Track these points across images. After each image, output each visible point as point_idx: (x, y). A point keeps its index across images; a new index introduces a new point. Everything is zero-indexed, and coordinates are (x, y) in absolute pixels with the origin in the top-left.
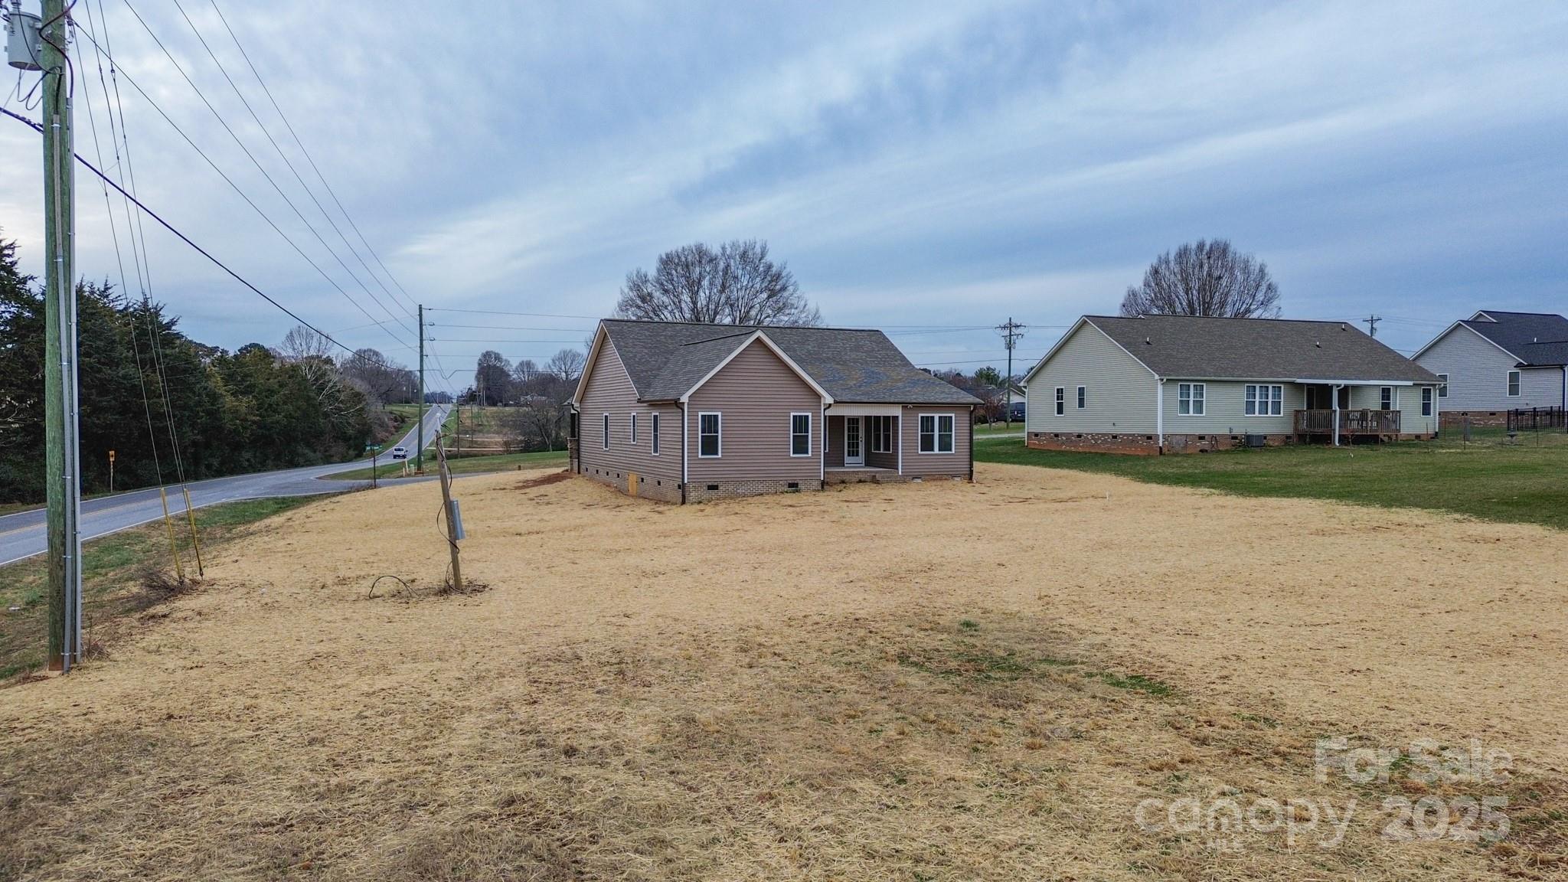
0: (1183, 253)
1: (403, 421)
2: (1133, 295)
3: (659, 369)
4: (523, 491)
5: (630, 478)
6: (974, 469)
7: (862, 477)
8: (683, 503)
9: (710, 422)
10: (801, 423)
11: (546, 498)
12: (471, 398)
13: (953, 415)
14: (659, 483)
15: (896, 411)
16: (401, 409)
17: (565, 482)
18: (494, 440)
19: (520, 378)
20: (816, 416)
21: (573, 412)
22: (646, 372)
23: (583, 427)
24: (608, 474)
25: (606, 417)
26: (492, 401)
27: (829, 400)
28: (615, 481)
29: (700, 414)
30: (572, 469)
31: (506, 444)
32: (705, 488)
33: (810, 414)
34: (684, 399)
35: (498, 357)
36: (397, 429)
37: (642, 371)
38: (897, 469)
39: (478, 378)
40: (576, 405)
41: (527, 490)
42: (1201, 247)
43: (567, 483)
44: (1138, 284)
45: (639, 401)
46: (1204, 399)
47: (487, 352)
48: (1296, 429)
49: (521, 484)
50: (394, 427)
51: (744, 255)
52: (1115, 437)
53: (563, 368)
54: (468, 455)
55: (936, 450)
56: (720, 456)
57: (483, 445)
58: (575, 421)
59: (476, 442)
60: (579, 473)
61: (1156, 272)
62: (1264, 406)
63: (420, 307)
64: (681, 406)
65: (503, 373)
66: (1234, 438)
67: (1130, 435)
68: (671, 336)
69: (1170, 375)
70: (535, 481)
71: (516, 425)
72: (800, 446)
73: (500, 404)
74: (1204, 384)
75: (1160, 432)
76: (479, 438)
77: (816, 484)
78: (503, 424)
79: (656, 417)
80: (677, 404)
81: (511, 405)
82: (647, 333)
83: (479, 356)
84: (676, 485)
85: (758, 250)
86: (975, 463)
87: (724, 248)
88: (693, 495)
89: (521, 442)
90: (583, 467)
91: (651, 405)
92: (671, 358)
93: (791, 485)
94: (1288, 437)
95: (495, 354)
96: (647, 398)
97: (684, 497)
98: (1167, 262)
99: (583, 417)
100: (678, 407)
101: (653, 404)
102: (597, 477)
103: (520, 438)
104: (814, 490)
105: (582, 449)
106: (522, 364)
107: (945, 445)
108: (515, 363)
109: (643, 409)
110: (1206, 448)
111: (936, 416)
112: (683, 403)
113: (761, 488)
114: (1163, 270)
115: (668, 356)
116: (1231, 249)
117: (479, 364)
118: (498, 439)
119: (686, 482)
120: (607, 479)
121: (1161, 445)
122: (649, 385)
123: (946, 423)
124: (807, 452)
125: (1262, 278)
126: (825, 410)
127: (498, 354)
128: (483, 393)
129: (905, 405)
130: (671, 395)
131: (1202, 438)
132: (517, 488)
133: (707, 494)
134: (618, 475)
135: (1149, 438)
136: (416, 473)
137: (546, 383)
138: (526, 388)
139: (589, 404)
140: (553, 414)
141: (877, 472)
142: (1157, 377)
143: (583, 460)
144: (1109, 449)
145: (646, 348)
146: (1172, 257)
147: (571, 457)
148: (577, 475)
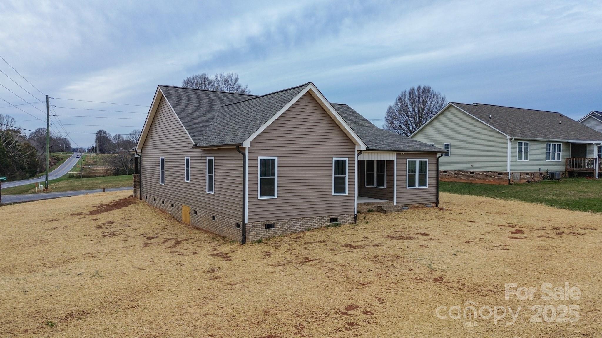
0: (412, 91)
1: (59, 160)
2: (391, 108)
3: (208, 122)
4: (94, 217)
5: (184, 209)
6: (440, 199)
7: (371, 207)
8: (244, 242)
9: (268, 165)
10: (340, 166)
11: (113, 225)
12: (92, 150)
13: (427, 160)
14: (214, 218)
15: (392, 157)
16: (57, 154)
17: (130, 206)
18: (101, 169)
19: (116, 142)
20: (352, 160)
21: (136, 156)
22: (198, 124)
23: (144, 167)
24: (163, 202)
25: (162, 160)
26: (102, 151)
27: (363, 147)
28: (169, 209)
29: (260, 158)
30: (136, 196)
31: (107, 170)
32: (263, 227)
33: (347, 159)
34: (247, 144)
35: (105, 133)
36: (55, 163)
37: (195, 123)
38: (393, 200)
39: (96, 142)
40: (139, 151)
41: (99, 216)
42: (419, 89)
43: (131, 208)
44: (393, 104)
45: (195, 147)
46: (529, 151)
47: (100, 130)
48: (566, 169)
49: (95, 209)
50: (54, 163)
51: (226, 81)
52: (472, 173)
53: (135, 137)
54: (87, 176)
55: (417, 187)
56: (276, 197)
57: (96, 171)
58: (138, 161)
59: (93, 170)
60: (141, 199)
61: (400, 99)
62: (553, 155)
63: (47, 96)
64: (242, 151)
65: (107, 140)
66: (541, 174)
67: (485, 172)
68: (213, 100)
69: (515, 137)
70: (107, 205)
71: (111, 162)
72: (340, 186)
73: (106, 153)
74: (529, 142)
75: (509, 170)
76: (95, 168)
77: (351, 218)
78: (106, 161)
79: (210, 161)
80: (239, 149)
81: (111, 153)
82: (195, 97)
83: (96, 132)
84: (234, 223)
85: (234, 78)
86: (441, 194)
87: (217, 77)
88: (252, 235)
89: (114, 170)
90: (144, 195)
91: (204, 150)
92: (216, 114)
93: (333, 220)
94: (563, 173)
95: (104, 131)
96: (202, 144)
97: (244, 236)
98: (405, 95)
99: (144, 160)
100: (240, 152)
101: (207, 149)
102: (155, 204)
103: (113, 168)
104: (350, 224)
105: (143, 182)
106: (116, 136)
107: (422, 182)
108: (113, 136)
109: (197, 154)
110: (530, 180)
111: (417, 160)
112: (244, 148)
113: (309, 224)
114: (403, 98)
115: (214, 113)
116: (432, 89)
117: (96, 136)
118: (103, 168)
119: (246, 222)
120: (163, 206)
121: (509, 178)
122: (202, 134)
123: (423, 165)
124: (344, 191)
125: (443, 102)
126: (358, 155)
127: (105, 131)
128: (98, 148)
129: (399, 153)
130: (231, 140)
131: (527, 174)
132: (92, 213)
133: (265, 233)
134: (173, 205)
135: (500, 174)
136: (44, 190)
137: (127, 144)
138: (118, 146)
139: (149, 150)
140: (129, 157)
141: (380, 203)
142: (508, 137)
143: (144, 190)
144: (468, 180)
145: (195, 106)
146: (407, 92)
147: (135, 187)
148: (139, 201)
